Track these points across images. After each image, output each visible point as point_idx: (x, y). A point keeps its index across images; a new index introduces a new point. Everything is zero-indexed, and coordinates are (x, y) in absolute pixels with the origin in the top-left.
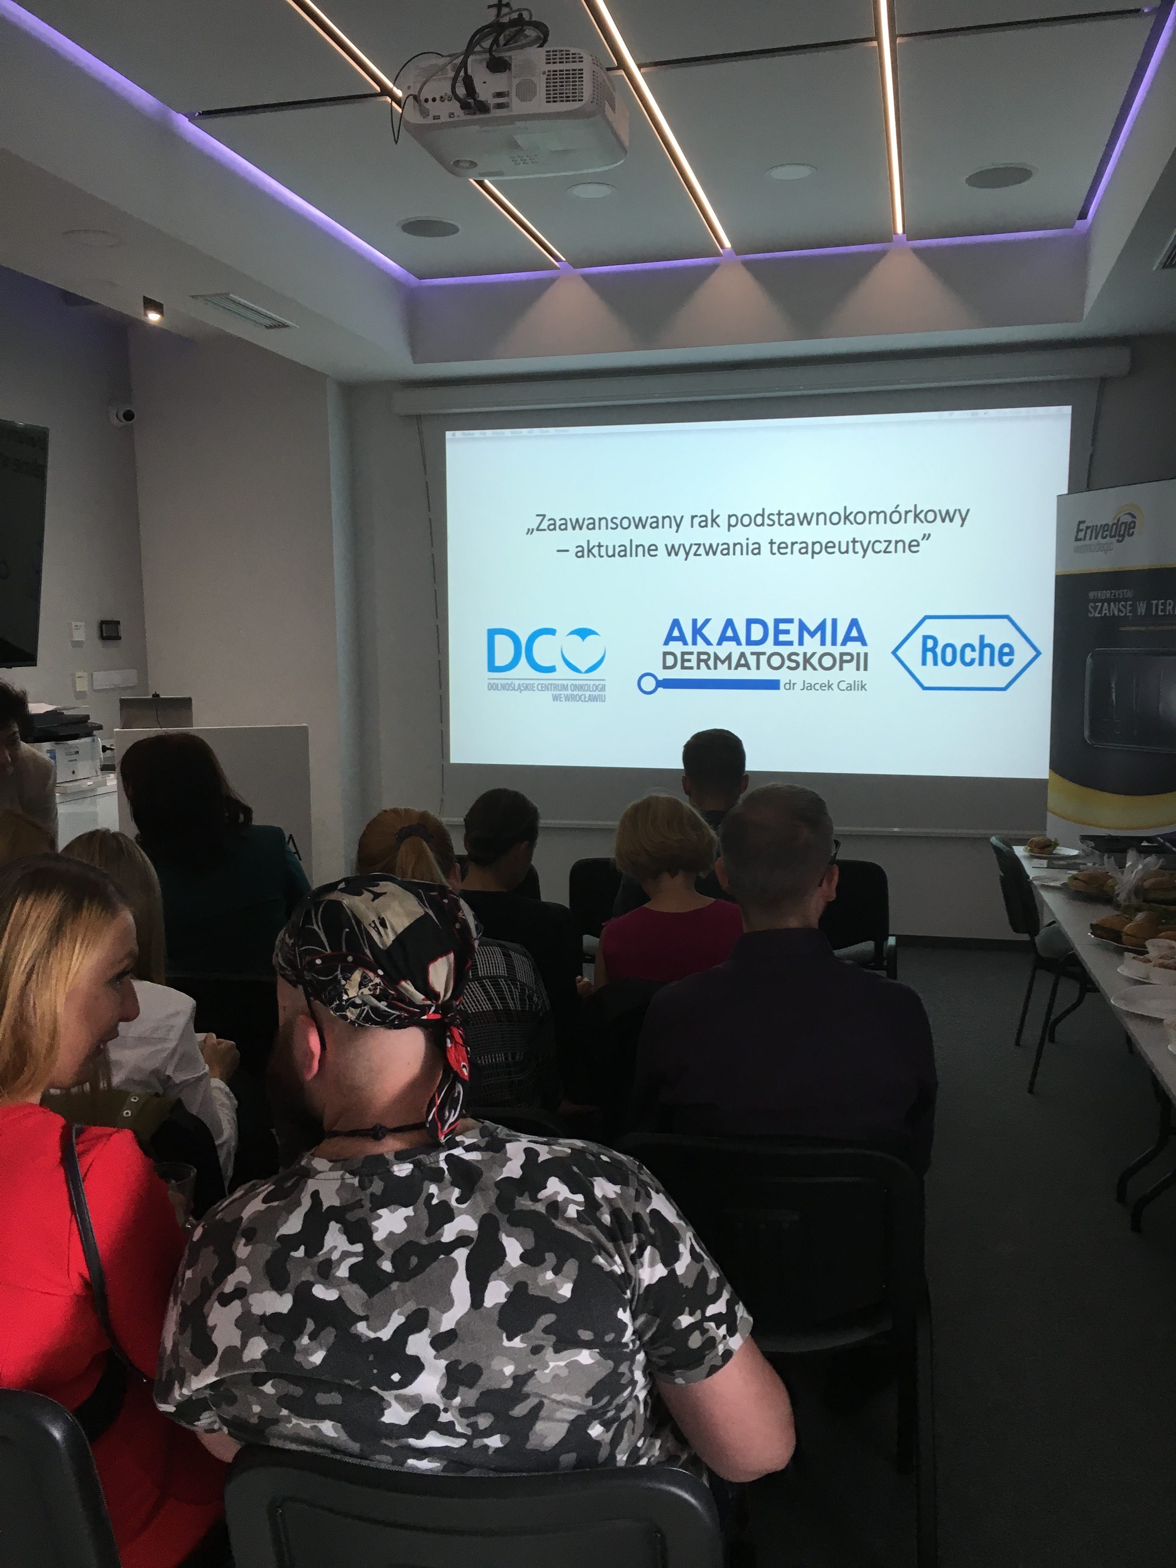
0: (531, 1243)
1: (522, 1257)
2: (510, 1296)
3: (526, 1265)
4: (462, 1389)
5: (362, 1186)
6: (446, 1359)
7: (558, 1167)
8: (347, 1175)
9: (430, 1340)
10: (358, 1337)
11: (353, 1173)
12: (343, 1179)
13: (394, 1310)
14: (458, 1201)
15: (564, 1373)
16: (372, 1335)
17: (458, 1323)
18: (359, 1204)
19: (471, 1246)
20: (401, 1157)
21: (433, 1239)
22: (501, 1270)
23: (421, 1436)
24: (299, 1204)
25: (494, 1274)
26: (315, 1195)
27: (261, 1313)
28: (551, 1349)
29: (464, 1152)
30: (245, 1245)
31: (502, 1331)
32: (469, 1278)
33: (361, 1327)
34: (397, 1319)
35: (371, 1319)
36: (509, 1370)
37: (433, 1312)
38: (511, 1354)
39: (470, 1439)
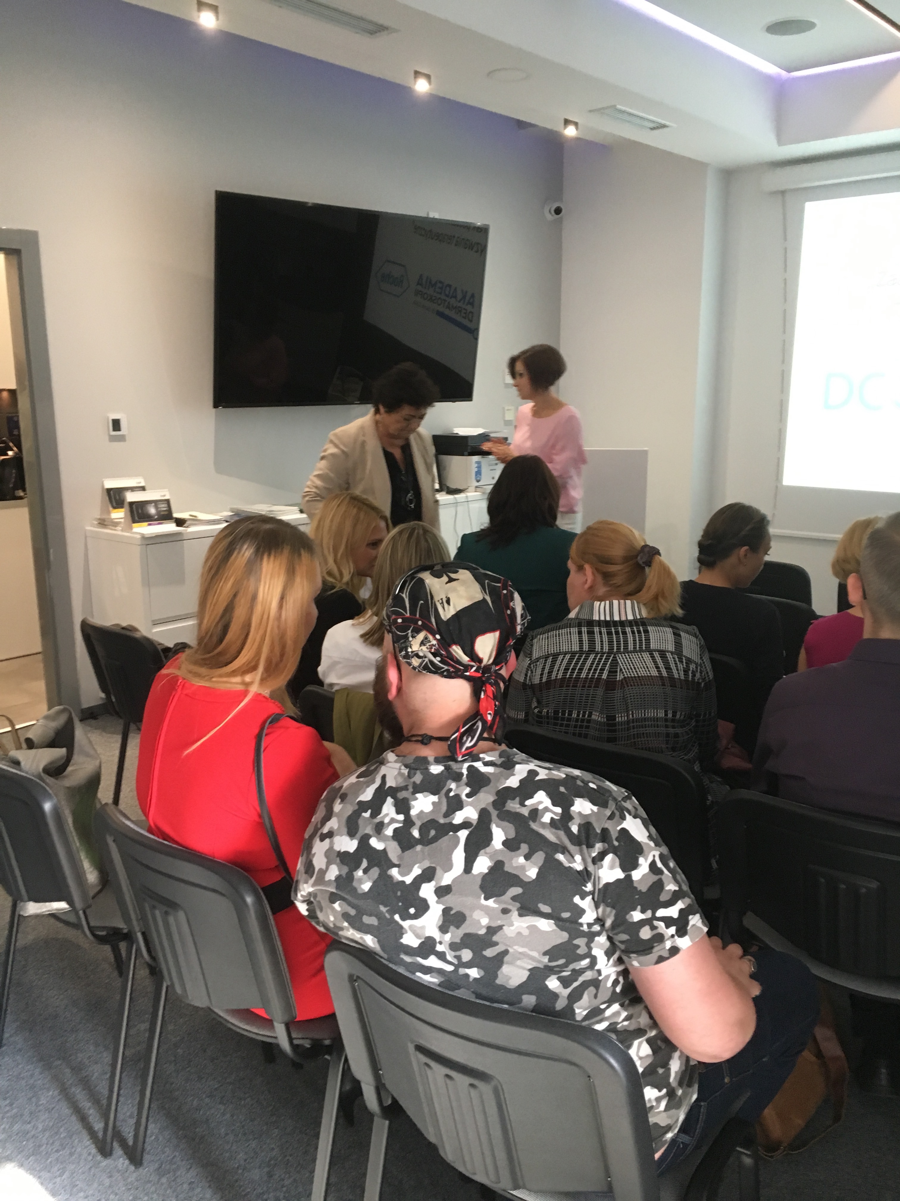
0: (512, 835)
1: (504, 843)
2: (492, 870)
3: (505, 849)
4: (452, 928)
5: (410, 776)
6: (443, 905)
7: (549, 786)
8: (403, 767)
9: (434, 889)
10: (391, 877)
11: (406, 766)
12: (400, 769)
13: (416, 864)
14: (468, 796)
15: (526, 932)
16: (400, 878)
17: (454, 881)
18: (405, 788)
19: (470, 829)
20: (438, 761)
21: (447, 820)
22: (488, 849)
23: (425, 957)
24: (373, 782)
25: (482, 852)
26: (384, 777)
27: (338, 850)
28: (516, 913)
29: (483, 765)
30: (340, 804)
31: (482, 893)
32: (465, 851)
33: (394, 872)
34: (417, 871)
35: (402, 866)
36: (485, 921)
37: (439, 871)
38: (487, 910)
39: (457, 967)
